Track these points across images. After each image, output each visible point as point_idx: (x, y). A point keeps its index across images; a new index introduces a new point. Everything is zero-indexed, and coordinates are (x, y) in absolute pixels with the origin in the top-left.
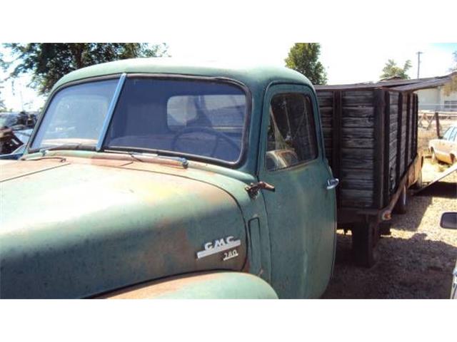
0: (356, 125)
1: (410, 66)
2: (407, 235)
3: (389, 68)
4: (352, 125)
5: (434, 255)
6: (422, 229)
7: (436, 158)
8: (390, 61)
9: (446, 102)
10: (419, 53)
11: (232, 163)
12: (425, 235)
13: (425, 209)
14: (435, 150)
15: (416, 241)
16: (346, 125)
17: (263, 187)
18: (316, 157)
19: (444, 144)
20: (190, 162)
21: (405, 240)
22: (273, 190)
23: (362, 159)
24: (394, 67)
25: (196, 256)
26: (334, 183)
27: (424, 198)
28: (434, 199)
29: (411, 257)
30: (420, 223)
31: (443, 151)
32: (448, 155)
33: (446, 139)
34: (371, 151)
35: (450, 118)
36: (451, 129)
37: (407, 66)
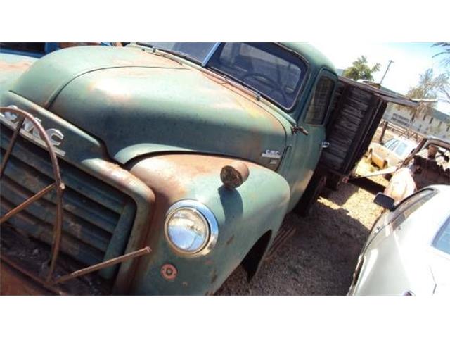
0: (352, 113)
1: (378, 70)
2: (335, 206)
3: (359, 63)
4: (348, 111)
5: (350, 226)
6: (345, 206)
7: (371, 159)
8: (363, 57)
9: (395, 114)
10: (391, 61)
11: (286, 109)
12: (348, 212)
13: (351, 194)
14: (373, 152)
15: (340, 212)
16: (346, 110)
17: (301, 130)
18: (322, 124)
19: (382, 150)
20: (261, 98)
21: (332, 209)
22: (306, 134)
23: (345, 137)
24: (364, 64)
25: (261, 155)
26: (327, 145)
27: (353, 186)
28: (360, 189)
29: (334, 221)
30: (345, 202)
31: (380, 156)
32: (383, 161)
33: (386, 147)
34: (354, 134)
35: (393, 130)
36: (393, 141)
37: (376, 68)
